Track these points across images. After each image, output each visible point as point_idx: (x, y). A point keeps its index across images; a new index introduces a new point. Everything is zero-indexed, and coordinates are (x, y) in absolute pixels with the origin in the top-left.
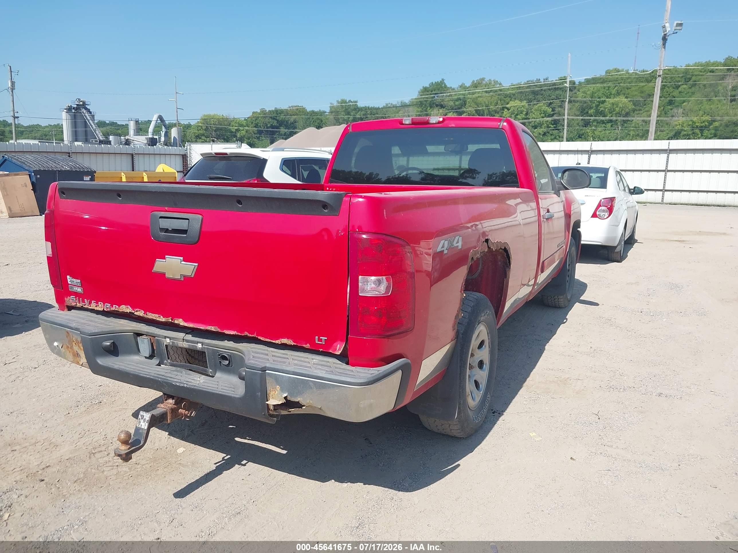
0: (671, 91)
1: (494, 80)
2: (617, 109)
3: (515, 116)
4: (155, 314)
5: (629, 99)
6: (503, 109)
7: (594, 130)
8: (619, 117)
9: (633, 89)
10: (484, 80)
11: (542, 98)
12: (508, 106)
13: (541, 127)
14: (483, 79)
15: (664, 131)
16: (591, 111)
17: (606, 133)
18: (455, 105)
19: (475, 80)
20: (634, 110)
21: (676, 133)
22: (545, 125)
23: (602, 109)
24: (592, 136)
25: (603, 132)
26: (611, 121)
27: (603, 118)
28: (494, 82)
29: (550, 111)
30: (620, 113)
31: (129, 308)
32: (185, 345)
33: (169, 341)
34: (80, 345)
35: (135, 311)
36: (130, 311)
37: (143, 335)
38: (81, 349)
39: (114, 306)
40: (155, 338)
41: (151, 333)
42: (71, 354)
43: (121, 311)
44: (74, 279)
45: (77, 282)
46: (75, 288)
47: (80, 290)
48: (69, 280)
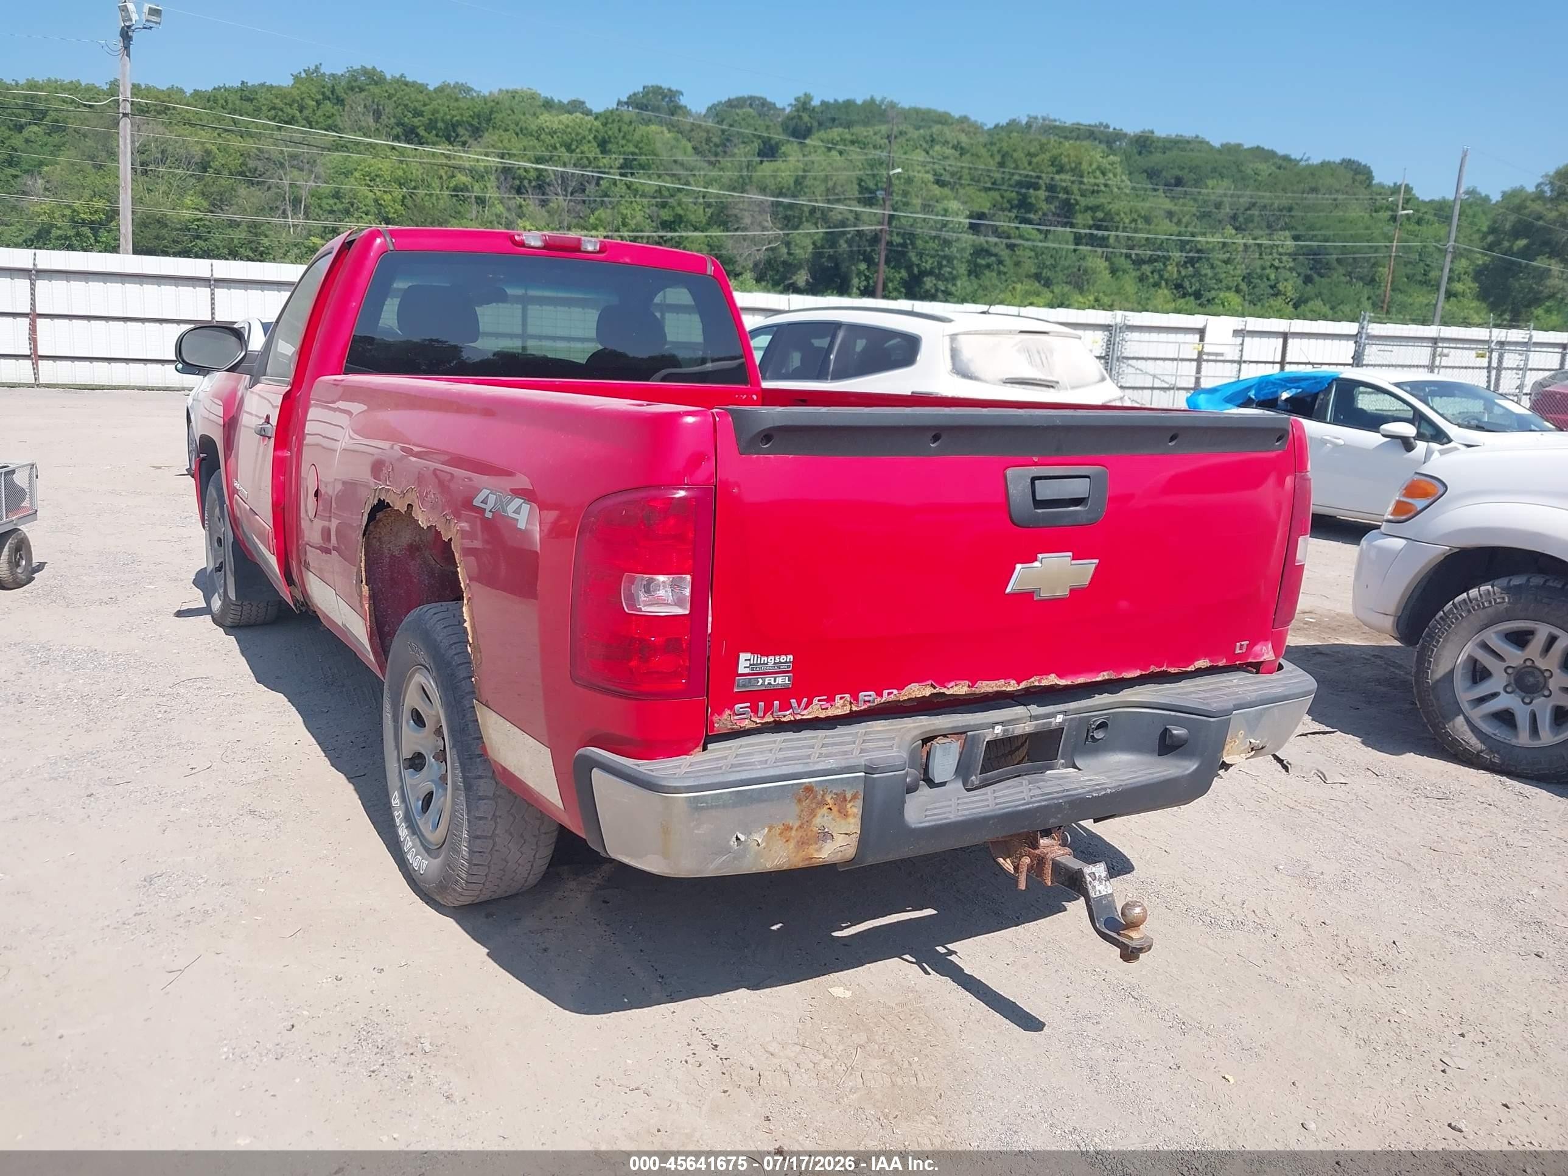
4: (996, 682)
31: (932, 685)
32: (1028, 727)
33: (999, 731)
34: (849, 806)
35: (945, 687)
36: (935, 691)
37: (936, 737)
38: (846, 815)
39: (885, 692)
40: (964, 736)
41: (963, 726)
42: (792, 845)
43: (906, 698)
44: (766, 658)
45: (780, 662)
46: (761, 681)
47: (783, 681)
48: (747, 664)
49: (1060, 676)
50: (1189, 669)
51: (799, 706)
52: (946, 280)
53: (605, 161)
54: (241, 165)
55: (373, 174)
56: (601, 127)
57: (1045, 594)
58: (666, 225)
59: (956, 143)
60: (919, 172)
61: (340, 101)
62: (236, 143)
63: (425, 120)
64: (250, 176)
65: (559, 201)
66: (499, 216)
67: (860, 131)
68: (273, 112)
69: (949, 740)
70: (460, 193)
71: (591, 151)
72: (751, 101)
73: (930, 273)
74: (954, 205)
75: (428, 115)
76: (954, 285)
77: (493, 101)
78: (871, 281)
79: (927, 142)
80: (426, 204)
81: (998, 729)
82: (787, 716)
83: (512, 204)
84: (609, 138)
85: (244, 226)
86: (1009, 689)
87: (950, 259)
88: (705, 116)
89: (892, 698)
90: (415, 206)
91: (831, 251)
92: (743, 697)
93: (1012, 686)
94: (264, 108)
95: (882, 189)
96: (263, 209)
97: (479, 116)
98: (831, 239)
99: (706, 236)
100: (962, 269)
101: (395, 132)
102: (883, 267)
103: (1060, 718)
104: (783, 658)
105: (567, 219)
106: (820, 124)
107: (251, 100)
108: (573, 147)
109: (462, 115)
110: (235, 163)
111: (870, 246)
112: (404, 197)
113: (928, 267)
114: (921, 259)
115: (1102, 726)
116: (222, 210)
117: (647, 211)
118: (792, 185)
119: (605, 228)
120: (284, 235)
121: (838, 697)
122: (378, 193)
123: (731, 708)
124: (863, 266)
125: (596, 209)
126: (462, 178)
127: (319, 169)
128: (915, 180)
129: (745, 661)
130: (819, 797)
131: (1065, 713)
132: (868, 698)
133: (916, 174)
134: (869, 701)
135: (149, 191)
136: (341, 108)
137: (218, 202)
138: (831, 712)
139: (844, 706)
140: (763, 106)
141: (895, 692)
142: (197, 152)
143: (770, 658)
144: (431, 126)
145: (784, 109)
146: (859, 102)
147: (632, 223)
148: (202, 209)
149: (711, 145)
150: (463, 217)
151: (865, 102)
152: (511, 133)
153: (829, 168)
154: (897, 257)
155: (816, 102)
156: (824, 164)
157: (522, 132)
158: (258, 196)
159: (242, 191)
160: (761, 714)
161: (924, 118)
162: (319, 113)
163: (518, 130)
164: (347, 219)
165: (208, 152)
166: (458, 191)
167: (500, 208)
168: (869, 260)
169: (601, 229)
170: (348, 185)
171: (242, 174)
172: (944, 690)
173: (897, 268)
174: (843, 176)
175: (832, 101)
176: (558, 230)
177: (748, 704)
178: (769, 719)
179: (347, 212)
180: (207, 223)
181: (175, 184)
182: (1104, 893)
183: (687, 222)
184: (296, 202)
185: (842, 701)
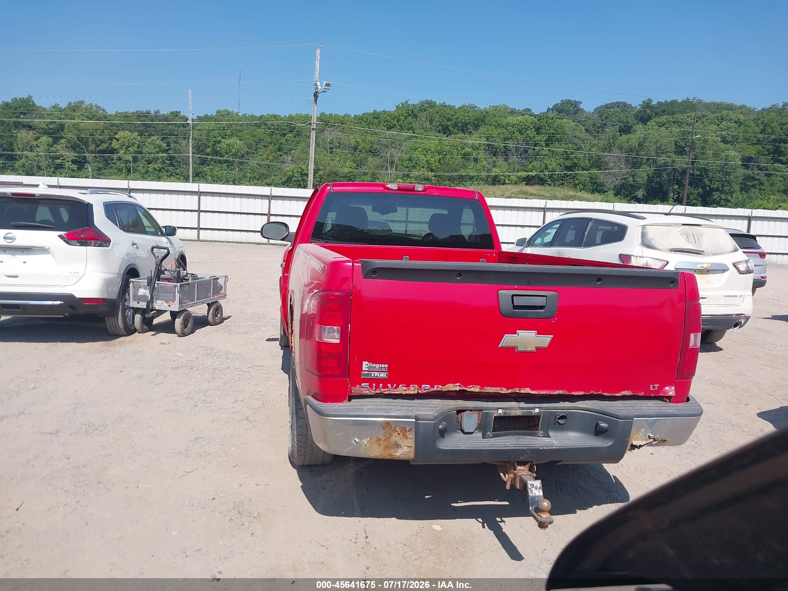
0: (279, 138)
1: (95, 105)
2: (233, 151)
3: (126, 148)
4: (495, 388)
5: (243, 142)
6: (111, 139)
7: (212, 169)
8: (235, 158)
9: (245, 132)
10: (83, 104)
11: (154, 131)
12: (116, 136)
13: (156, 163)
14: (82, 102)
15: (278, 176)
16: (208, 150)
17: (223, 173)
18: (50, 129)
19: (72, 102)
20: (247, 153)
21: (288, 178)
22: (161, 160)
23: (218, 149)
24: (211, 175)
25: (220, 172)
26: (226, 161)
27: (220, 158)
28: (96, 108)
29: (165, 146)
30: (236, 154)
31: (460, 386)
32: (519, 413)
33: (501, 412)
34: (408, 434)
35: (467, 387)
36: (461, 389)
37: (466, 410)
38: (407, 438)
39: (436, 386)
40: (482, 412)
41: (480, 407)
42: (382, 447)
43: (446, 390)
44: (375, 365)
45: (381, 367)
46: (373, 375)
47: (383, 375)
48: (367, 366)
49: (533, 389)
50: (617, 395)
51: (392, 388)
52: (727, 193)
53: (538, 138)
54: (371, 147)
55: (427, 149)
56: (537, 121)
57: (520, 349)
58: (568, 168)
59: (737, 120)
60: (712, 136)
61: (415, 116)
62: (370, 138)
63: (453, 122)
64: (373, 152)
65: (514, 158)
66: (484, 167)
67: (679, 116)
68: (386, 123)
69: (473, 413)
70: (466, 157)
71: (531, 133)
72: (618, 104)
73: (717, 190)
74: (732, 153)
75: (454, 121)
76: (732, 196)
77: (485, 112)
78: (680, 195)
79: (719, 120)
80: (450, 162)
81: (500, 411)
82: (386, 391)
83: (490, 160)
84: (541, 126)
85: (369, 175)
86: (502, 392)
87: (729, 183)
88: (593, 113)
89: (439, 389)
90: (445, 163)
91: (658, 179)
92: (365, 380)
93: (504, 391)
94: (382, 121)
95: (689, 146)
96: (378, 167)
97: (478, 119)
98: (658, 173)
99: (589, 173)
100: (737, 187)
101: (438, 129)
102: (687, 186)
103: (537, 410)
104: (383, 366)
105: (517, 167)
106: (656, 114)
107: (377, 118)
108: (523, 132)
109: (470, 119)
110: (368, 147)
111: (680, 176)
112: (440, 159)
113: (715, 186)
114: (711, 182)
115: (563, 417)
116: (361, 167)
117: (558, 161)
118: (637, 145)
119: (536, 171)
120: (386, 178)
121: (411, 386)
122: (428, 158)
123: (360, 385)
124: (676, 187)
125: (532, 161)
126: (468, 150)
127: (403, 148)
128: (709, 141)
129: (365, 365)
130: (393, 428)
131: (540, 408)
132: (426, 388)
133: (709, 137)
134: (427, 389)
135: (332, 160)
136: (415, 119)
137: (359, 165)
138: (408, 392)
139: (414, 390)
140: (624, 107)
141: (440, 386)
142: (353, 142)
143: (377, 365)
144: (455, 125)
145: (636, 107)
146: (680, 101)
147: (550, 168)
148: (353, 168)
149: (596, 127)
150: (466, 168)
151: (683, 101)
152: (493, 127)
153: (658, 137)
154: (696, 181)
155: (654, 103)
156: (656, 134)
157: (499, 126)
158: (376, 161)
159: (370, 159)
160: (374, 389)
161: (718, 107)
162: (406, 122)
163: (496, 124)
164: (414, 171)
165: (357, 142)
166: (465, 156)
167: (485, 163)
168: (680, 184)
169: (534, 171)
170: (417, 154)
171: (371, 151)
172: (466, 389)
173: (696, 187)
174: (666, 140)
175: (664, 101)
176: (512, 172)
177: (368, 384)
178: (378, 391)
179: (414, 167)
180: (354, 173)
181: (343, 157)
182: (538, 495)
183: (579, 166)
184: (392, 163)
185: (413, 388)
